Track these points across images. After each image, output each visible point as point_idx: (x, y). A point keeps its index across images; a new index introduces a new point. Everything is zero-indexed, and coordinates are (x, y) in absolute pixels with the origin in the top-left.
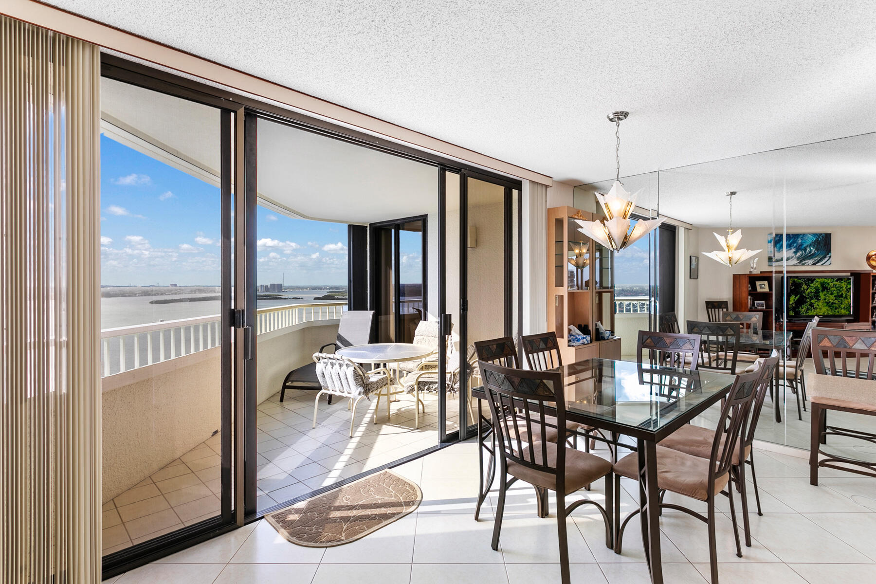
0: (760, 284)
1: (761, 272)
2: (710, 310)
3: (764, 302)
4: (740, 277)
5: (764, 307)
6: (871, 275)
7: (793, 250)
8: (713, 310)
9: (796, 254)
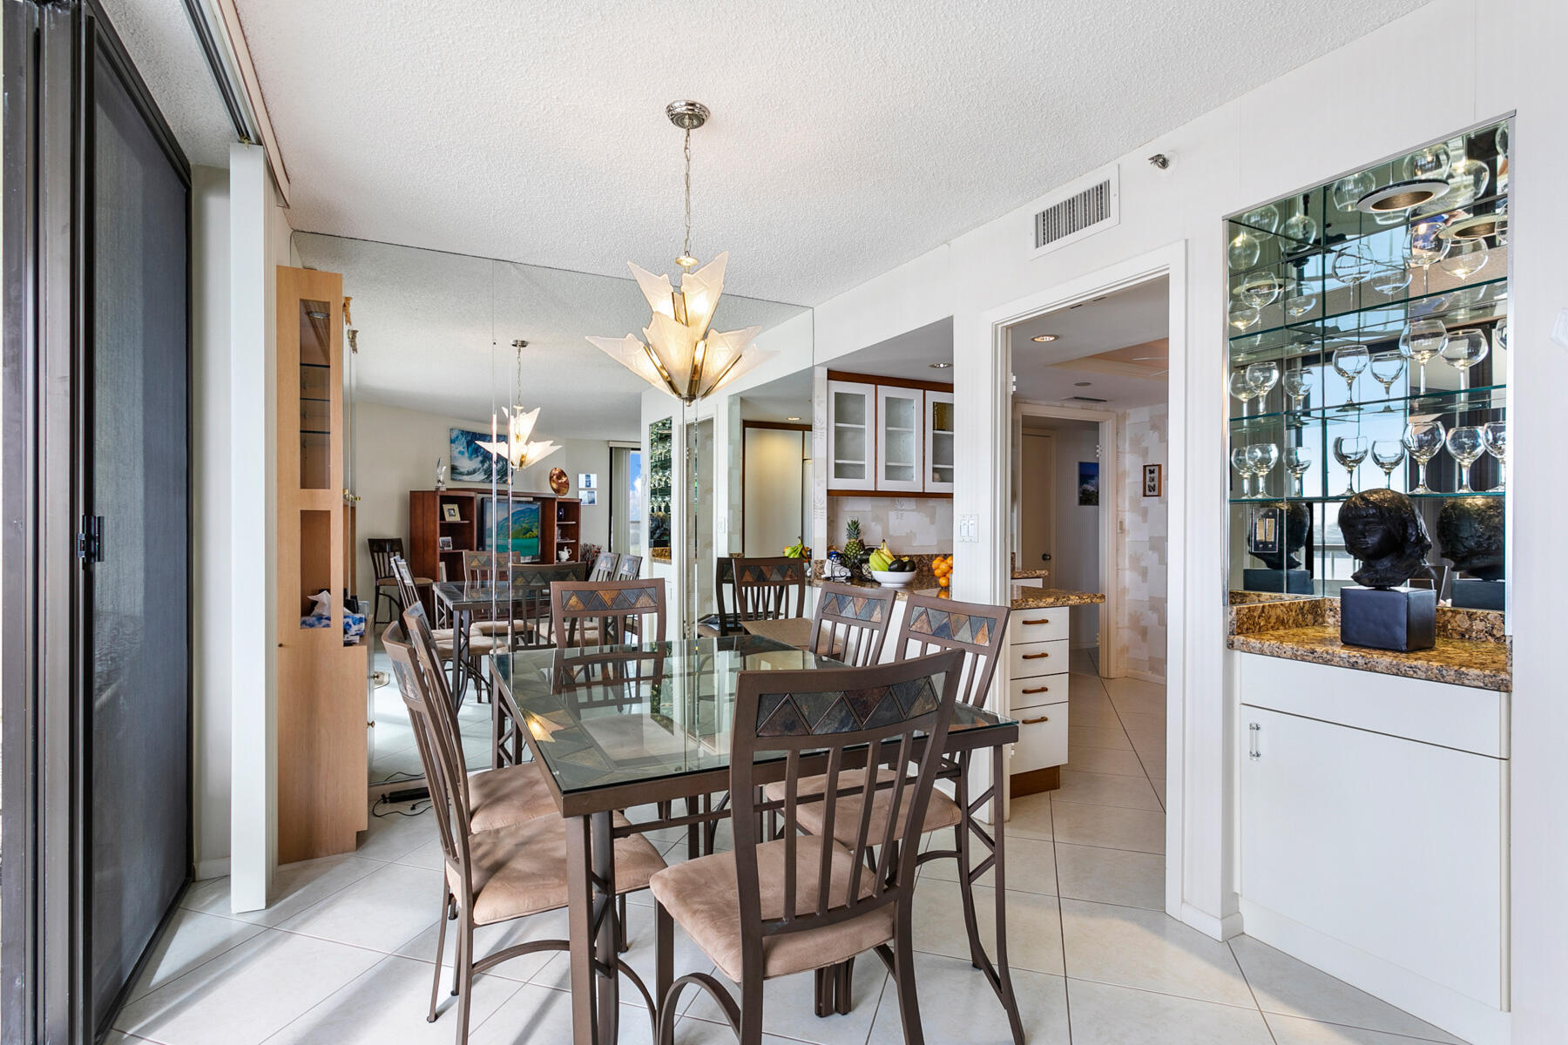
0: (449, 509)
1: (448, 489)
2: (376, 554)
3: (450, 538)
4: (423, 495)
5: (451, 548)
6: (557, 500)
7: (480, 458)
8: (381, 554)
9: (483, 466)
